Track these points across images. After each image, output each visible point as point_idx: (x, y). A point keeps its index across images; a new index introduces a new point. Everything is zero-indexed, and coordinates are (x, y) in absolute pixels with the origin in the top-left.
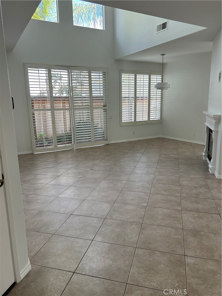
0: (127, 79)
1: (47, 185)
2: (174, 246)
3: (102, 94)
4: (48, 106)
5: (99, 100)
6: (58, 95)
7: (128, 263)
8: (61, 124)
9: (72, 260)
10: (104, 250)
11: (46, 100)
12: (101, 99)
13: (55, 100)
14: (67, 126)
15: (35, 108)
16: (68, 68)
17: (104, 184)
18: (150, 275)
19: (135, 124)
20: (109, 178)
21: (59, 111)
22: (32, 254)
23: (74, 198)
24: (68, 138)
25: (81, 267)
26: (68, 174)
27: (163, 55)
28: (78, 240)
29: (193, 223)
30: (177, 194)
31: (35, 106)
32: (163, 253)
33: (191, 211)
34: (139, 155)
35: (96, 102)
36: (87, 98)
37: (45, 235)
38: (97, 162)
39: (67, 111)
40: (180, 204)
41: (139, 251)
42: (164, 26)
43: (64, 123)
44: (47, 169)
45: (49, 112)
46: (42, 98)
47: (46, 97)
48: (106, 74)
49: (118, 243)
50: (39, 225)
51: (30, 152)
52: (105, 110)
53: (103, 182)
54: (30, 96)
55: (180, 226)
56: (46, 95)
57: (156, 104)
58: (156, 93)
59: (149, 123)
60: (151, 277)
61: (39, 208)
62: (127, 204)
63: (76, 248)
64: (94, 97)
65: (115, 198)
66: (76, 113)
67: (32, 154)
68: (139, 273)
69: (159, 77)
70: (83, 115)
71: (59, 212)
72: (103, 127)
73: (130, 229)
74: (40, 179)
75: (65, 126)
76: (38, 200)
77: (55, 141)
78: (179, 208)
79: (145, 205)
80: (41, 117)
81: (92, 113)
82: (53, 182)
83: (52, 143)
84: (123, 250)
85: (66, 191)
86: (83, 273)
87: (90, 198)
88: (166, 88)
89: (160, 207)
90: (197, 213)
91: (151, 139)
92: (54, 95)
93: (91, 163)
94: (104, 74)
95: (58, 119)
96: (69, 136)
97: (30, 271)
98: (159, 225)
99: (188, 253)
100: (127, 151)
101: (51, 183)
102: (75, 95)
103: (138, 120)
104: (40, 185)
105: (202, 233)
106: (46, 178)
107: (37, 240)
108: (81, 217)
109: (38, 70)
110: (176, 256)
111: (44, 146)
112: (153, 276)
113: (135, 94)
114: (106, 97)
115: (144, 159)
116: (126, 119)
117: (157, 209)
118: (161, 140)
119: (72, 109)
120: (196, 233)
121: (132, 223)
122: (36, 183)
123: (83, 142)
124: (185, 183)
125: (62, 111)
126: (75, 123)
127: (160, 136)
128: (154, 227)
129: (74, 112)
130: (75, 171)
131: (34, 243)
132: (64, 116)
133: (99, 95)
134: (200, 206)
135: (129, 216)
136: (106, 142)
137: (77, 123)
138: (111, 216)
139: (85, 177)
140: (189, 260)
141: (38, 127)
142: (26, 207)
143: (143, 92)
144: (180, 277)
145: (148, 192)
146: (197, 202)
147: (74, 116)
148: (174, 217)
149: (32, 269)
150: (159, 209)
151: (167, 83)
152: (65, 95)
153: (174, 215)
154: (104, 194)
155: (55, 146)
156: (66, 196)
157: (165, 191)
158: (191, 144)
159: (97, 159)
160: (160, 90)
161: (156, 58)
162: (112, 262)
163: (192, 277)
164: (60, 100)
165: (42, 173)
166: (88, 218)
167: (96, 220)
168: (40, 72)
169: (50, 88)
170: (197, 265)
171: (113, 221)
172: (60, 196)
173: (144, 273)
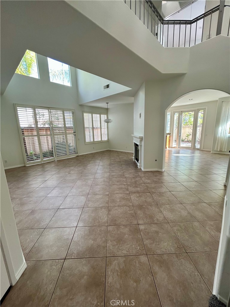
0: (87, 116)
1: (38, 188)
2: (131, 219)
3: (72, 125)
4: (35, 133)
5: (71, 129)
6: (42, 126)
7: (104, 239)
8: (45, 145)
9: (63, 248)
10: (86, 233)
11: (33, 129)
12: (72, 129)
13: (40, 129)
14: (50, 146)
15: (25, 135)
16: (48, 108)
17: (79, 183)
18: (120, 245)
19: (94, 143)
20: (82, 178)
21: (43, 137)
22: (27, 251)
23: (59, 195)
24: (51, 154)
25: (70, 252)
26: (52, 178)
27: (107, 103)
28: (65, 229)
29: (138, 201)
30: (125, 183)
31: (25, 134)
32: (125, 226)
33: (135, 193)
34: (98, 161)
35: (68, 130)
36: (63, 127)
37: (38, 230)
38: (72, 168)
39: (49, 136)
40: (127, 190)
41: (110, 228)
42: (108, 86)
43: (48, 144)
44: (37, 176)
45: (36, 137)
46: (30, 128)
47: (33, 128)
48: (74, 113)
49: (95, 225)
50: (32, 222)
51: (23, 165)
52: (75, 135)
53: (78, 181)
54: (21, 127)
55: (131, 204)
56: (33, 126)
57: (104, 131)
58: (104, 125)
59: (101, 142)
60: (121, 246)
61: (32, 208)
62: (96, 194)
63: (65, 236)
64: (67, 127)
65: (88, 192)
66: (55, 137)
67: (25, 166)
68: (113, 246)
69: (106, 116)
70: (60, 139)
71: (49, 208)
72: (74, 146)
73: (101, 213)
74: (31, 184)
75: (48, 146)
76: (31, 201)
77: (41, 156)
78: (128, 192)
79: (107, 193)
80: (30, 140)
81: (66, 137)
82: (42, 186)
83: (40, 157)
84: (99, 230)
85: (53, 191)
86: (73, 258)
87: (71, 194)
88: (110, 122)
89: (117, 193)
90: (138, 194)
91: (103, 151)
92: (39, 126)
93: (68, 169)
94: (73, 113)
95: (43, 142)
96: (51, 152)
97: (26, 269)
98: (119, 206)
99: (140, 222)
100: (91, 159)
101: (40, 187)
102: (54, 126)
103: (95, 140)
104: (31, 189)
105: (144, 206)
106: (37, 183)
107: (32, 236)
108: (65, 210)
109: (26, 109)
110: (134, 225)
111: (33, 160)
112: (123, 245)
113: (93, 125)
114: (75, 127)
115: (101, 164)
116: (87, 140)
117: (115, 195)
118: (109, 151)
119: (52, 135)
120: (140, 207)
121: (101, 208)
122: (29, 188)
123: (62, 156)
124: (127, 176)
125: (45, 136)
126: (55, 144)
127: (108, 149)
128: (116, 208)
129: (54, 136)
130: (57, 175)
131: (28, 240)
132: (47, 139)
133: (70, 125)
134: (139, 189)
135: (99, 203)
136: (77, 155)
137: (56, 144)
138: (87, 205)
139: (65, 179)
140: (142, 227)
141: (28, 147)
142: (21, 209)
143: (97, 124)
144: (140, 241)
145: (108, 184)
146: (137, 187)
147: (54, 140)
148: (126, 199)
149: (28, 266)
150: (117, 195)
151: (110, 119)
152: (47, 126)
153: (126, 198)
154: (80, 190)
155: (42, 160)
156: (53, 195)
157: (117, 182)
158: (125, 153)
159: (72, 166)
160: (106, 123)
161: (103, 105)
162: (93, 242)
163: (146, 239)
164: (43, 129)
165: (33, 180)
166: (71, 210)
167: (77, 210)
168: (27, 110)
169: (35, 121)
170: (147, 229)
171: (89, 208)
172: (48, 196)
173: (116, 245)
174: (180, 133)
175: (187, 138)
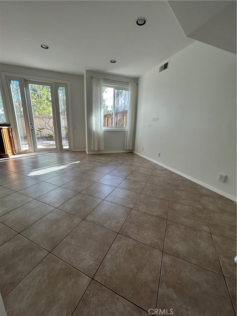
174: (32, 124)
175: (39, 132)
